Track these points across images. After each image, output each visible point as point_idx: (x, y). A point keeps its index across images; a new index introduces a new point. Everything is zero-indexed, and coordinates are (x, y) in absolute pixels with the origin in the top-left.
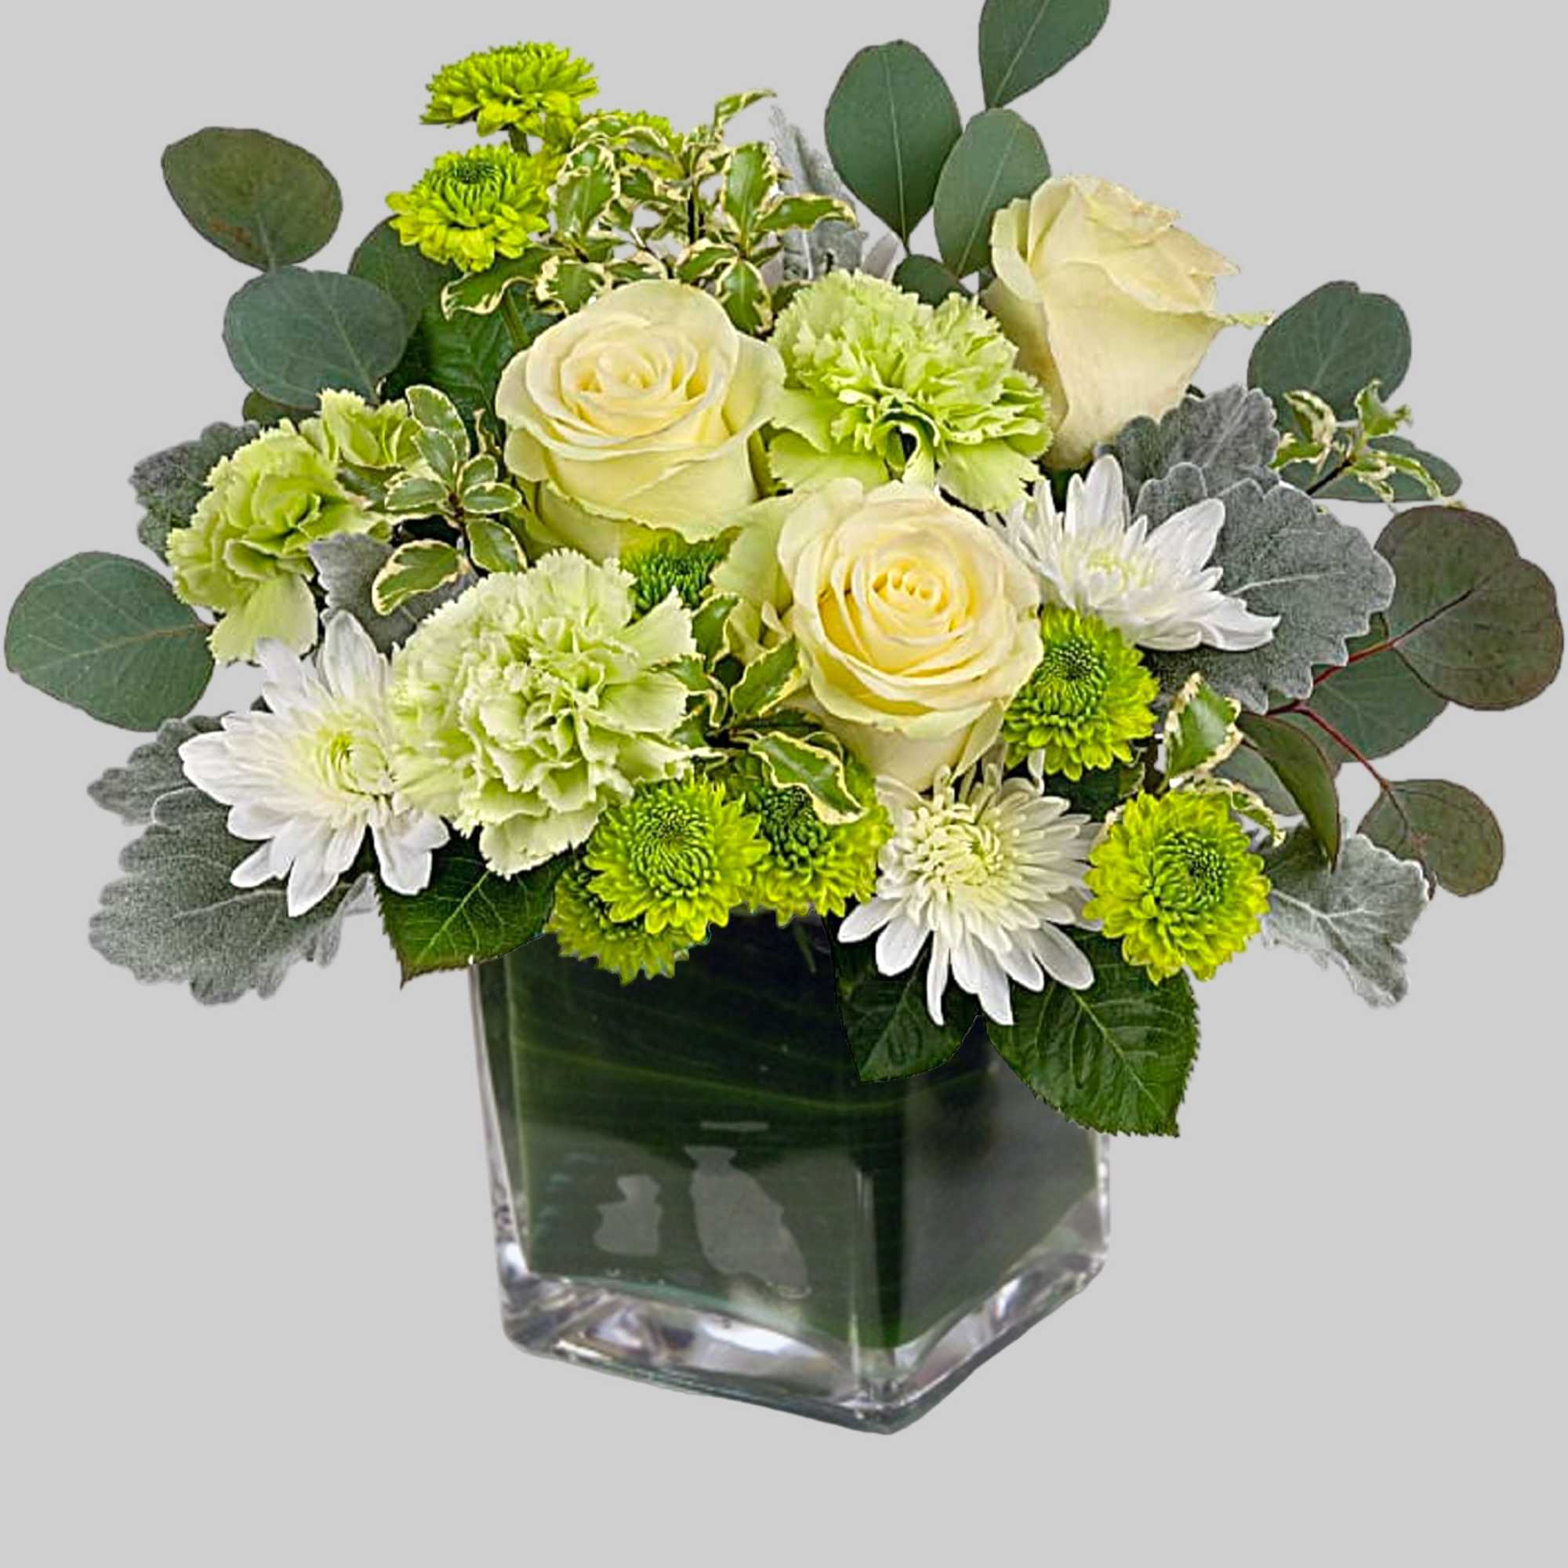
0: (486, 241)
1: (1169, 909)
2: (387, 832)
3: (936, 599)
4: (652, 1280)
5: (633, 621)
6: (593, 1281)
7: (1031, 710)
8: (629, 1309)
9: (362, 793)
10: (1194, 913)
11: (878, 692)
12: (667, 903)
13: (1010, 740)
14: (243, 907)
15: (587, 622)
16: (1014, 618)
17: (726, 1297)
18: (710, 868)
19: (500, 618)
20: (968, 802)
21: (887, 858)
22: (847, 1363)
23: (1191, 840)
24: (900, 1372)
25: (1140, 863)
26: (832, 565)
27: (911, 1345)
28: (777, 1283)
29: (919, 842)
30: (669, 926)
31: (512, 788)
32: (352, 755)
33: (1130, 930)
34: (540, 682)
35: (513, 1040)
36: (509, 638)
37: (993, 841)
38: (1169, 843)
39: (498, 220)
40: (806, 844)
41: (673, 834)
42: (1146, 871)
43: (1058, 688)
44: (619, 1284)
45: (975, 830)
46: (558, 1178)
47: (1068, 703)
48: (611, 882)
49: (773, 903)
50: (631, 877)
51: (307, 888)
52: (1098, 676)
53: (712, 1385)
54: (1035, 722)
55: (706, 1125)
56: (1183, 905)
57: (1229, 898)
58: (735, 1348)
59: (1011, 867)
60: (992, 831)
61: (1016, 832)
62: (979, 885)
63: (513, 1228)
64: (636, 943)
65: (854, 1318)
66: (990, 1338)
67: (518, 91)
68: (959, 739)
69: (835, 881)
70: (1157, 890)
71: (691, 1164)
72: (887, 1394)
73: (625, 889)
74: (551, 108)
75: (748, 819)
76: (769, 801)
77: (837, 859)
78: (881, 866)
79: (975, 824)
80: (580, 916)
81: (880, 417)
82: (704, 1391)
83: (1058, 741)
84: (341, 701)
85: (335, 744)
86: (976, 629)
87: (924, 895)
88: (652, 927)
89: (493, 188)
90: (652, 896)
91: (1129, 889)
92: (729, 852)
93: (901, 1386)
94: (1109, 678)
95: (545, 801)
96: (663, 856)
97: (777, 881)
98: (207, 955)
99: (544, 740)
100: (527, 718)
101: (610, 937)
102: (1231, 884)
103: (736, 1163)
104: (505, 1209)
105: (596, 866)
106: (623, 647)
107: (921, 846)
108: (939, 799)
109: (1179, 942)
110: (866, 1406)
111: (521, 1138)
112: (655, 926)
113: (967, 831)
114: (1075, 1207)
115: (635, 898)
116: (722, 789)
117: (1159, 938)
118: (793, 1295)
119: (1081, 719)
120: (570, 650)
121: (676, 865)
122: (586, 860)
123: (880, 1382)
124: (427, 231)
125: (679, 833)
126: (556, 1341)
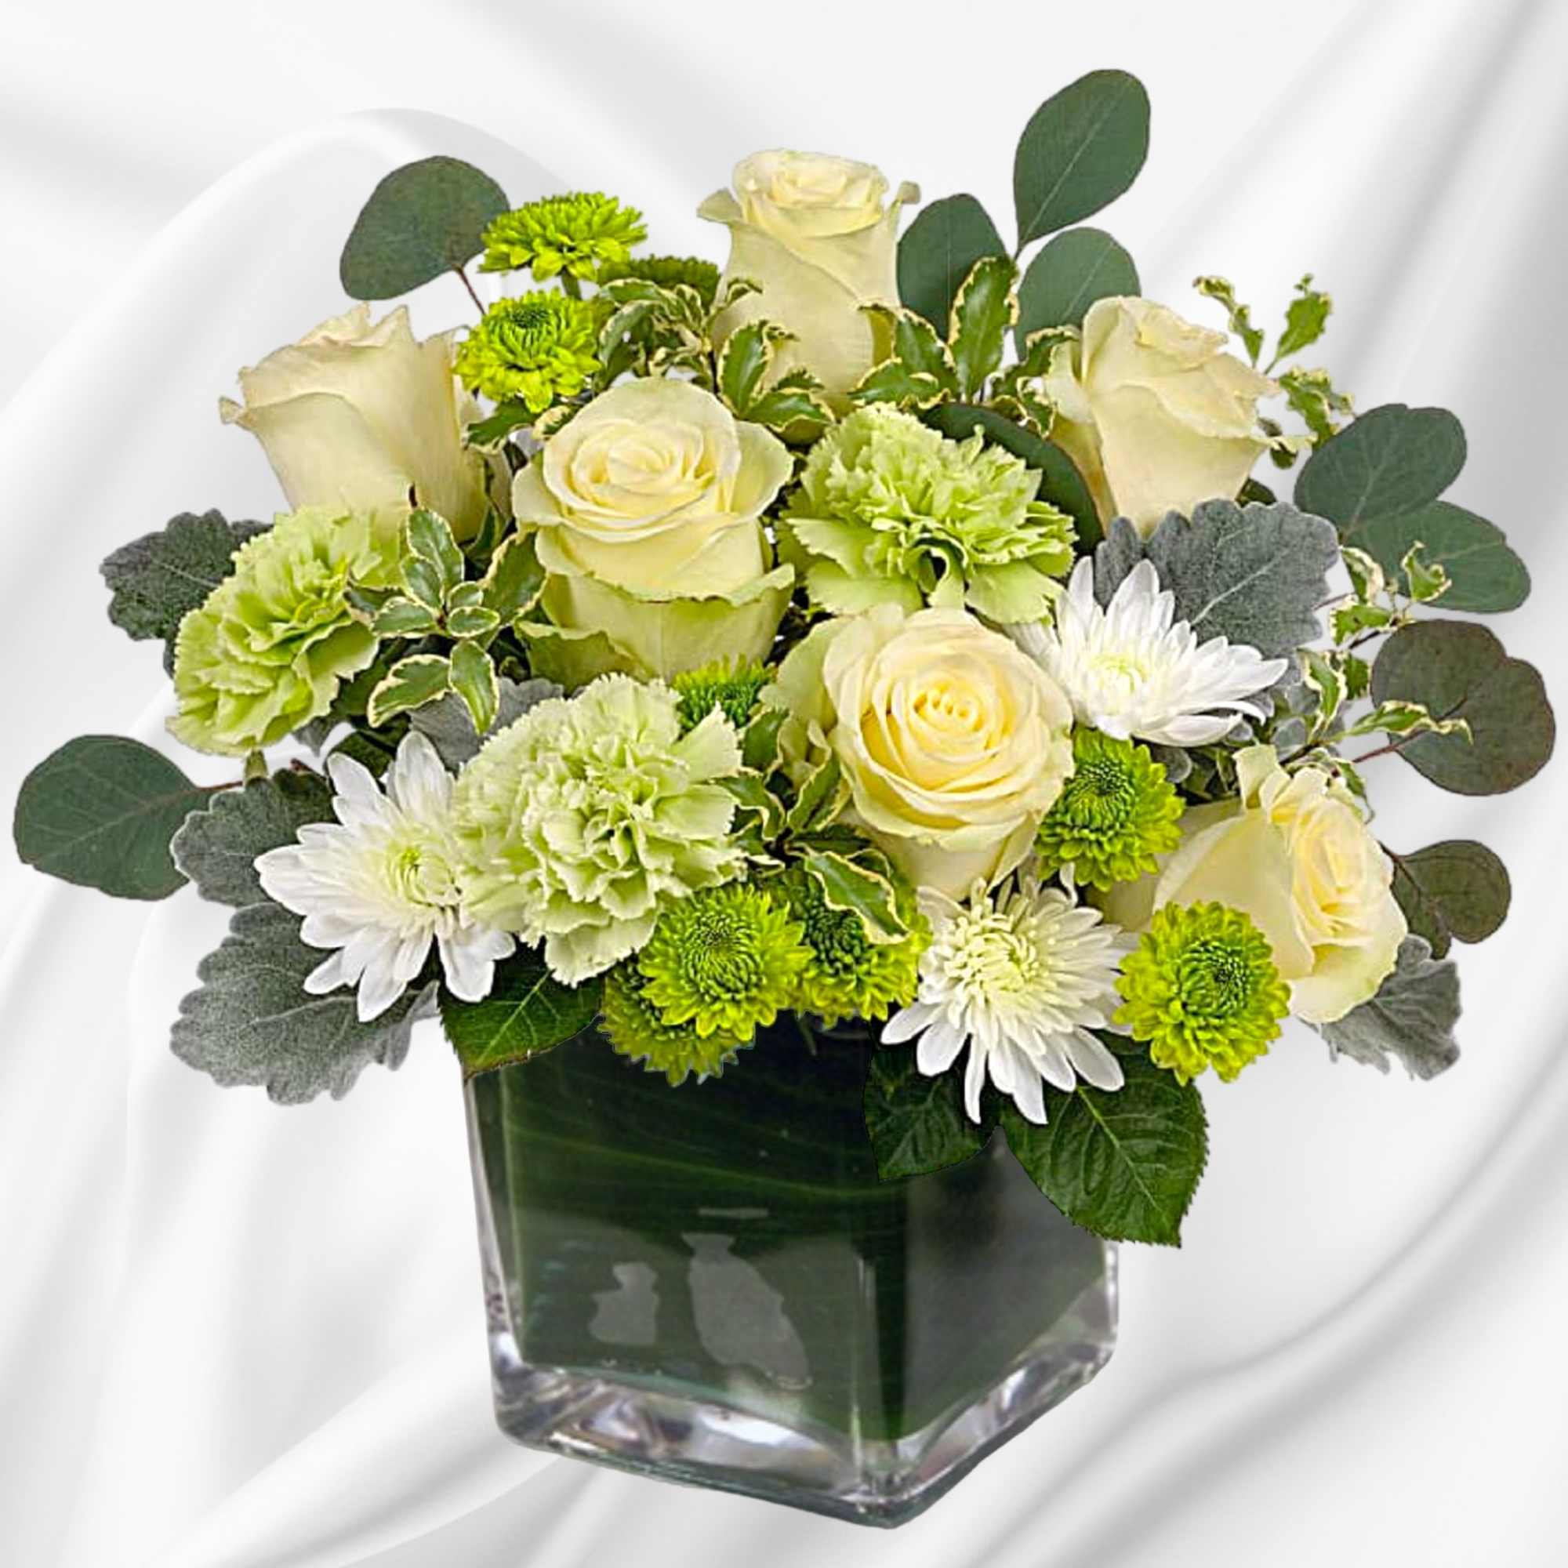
0: (543, 383)
1: (1195, 1014)
2: (453, 942)
3: (973, 718)
4: (649, 1371)
5: (680, 738)
6: (588, 1372)
7: (1063, 825)
8: (625, 1401)
9: (430, 905)
10: (1219, 1017)
11: (915, 805)
12: (717, 1006)
13: (1044, 853)
14: (317, 1013)
15: (638, 739)
16: (1048, 736)
17: (724, 1388)
18: (756, 973)
19: (557, 739)
20: (1004, 912)
21: (928, 965)
22: (849, 1456)
23: (1216, 948)
24: (903, 1465)
25: (1168, 970)
26: (873, 685)
27: (915, 1437)
28: (777, 1373)
29: (958, 949)
30: (719, 1027)
31: (576, 899)
32: (420, 869)
33: (1158, 1033)
34: (597, 797)
35: (507, 1124)
36: (566, 758)
37: (1028, 949)
38: (1195, 951)
39: (555, 363)
40: (850, 951)
41: (721, 941)
42: (1173, 977)
43: (1087, 803)
44: (615, 1374)
45: (1012, 939)
46: (553, 1266)
47: (1099, 817)
48: (663, 987)
49: (817, 1008)
50: (682, 982)
51: (377, 994)
52: (1126, 792)
53: (711, 1478)
54: (1067, 836)
55: (704, 1211)
56: (1209, 1010)
57: (1253, 1004)
58: (733, 1440)
59: (1046, 974)
60: (1028, 940)
61: (1051, 941)
62: (1015, 991)
63: (506, 1317)
64: (685, 1044)
65: (856, 1409)
66: (995, 1430)
67: (572, 239)
68: (994, 853)
69: (878, 986)
70: (1184, 996)
71: (688, 1252)
72: (889, 1487)
73: (676, 994)
74: (605, 254)
75: (792, 927)
76: (814, 912)
77: (879, 965)
78: (922, 972)
79: (1013, 932)
80: (631, 1018)
81: (912, 542)
82: (702, 1485)
83: (1089, 855)
84: (410, 816)
85: (404, 857)
86: (1010, 746)
87: (964, 1000)
88: (703, 1030)
89: (549, 333)
90: (702, 1000)
91: (1157, 997)
92: (775, 958)
93: (904, 1479)
94: (1137, 794)
95: (607, 911)
96: (712, 962)
97: (822, 987)
98: (282, 1060)
99: (605, 852)
100: (586, 834)
101: (660, 1038)
102: (1255, 991)
103: (735, 1250)
104: (498, 1298)
105: (649, 973)
106: (675, 761)
107: (960, 954)
108: (977, 910)
109: (1205, 1045)
110: (868, 1499)
111: (515, 1225)
112: (705, 1030)
113: (1004, 939)
114: (1082, 1295)
115: (685, 1002)
116: (767, 899)
117: (1185, 1042)
118: (793, 1385)
119: (1111, 833)
120: (623, 765)
121: (724, 969)
122: (639, 968)
123: (882, 1475)
124: (487, 373)
125: (729, 940)
126: (550, 1433)
